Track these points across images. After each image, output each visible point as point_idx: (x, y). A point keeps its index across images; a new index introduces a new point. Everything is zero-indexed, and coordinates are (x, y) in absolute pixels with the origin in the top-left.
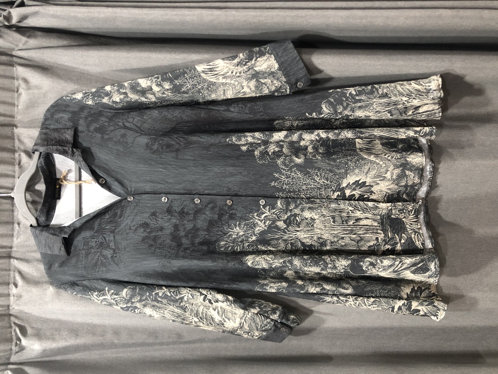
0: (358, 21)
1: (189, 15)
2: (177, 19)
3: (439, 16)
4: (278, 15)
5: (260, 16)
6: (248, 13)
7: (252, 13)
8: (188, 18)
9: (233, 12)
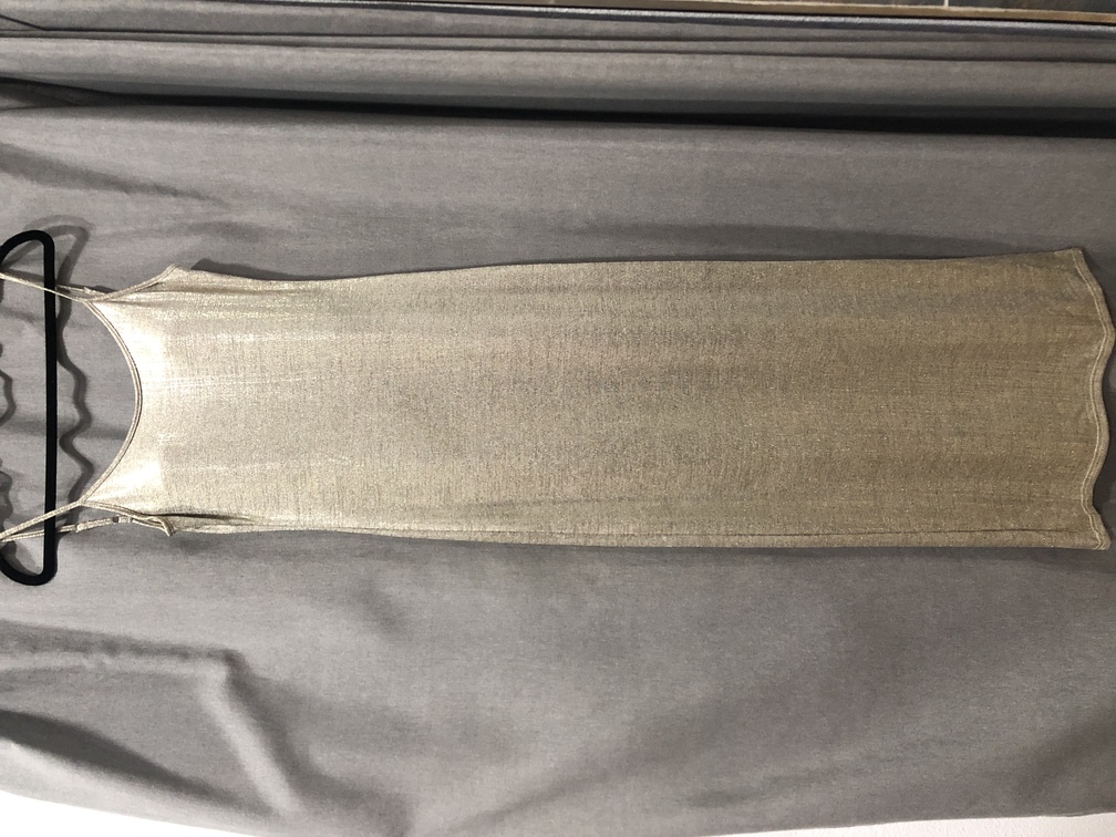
0: (532, 70)
1: (239, 56)
2: (218, 62)
3: (663, 67)
4: (393, 59)
5: (364, 59)
6: (342, 54)
7: (350, 54)
8: (237, 62)
9: (317, 53)
